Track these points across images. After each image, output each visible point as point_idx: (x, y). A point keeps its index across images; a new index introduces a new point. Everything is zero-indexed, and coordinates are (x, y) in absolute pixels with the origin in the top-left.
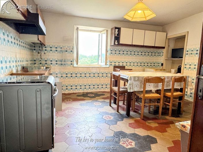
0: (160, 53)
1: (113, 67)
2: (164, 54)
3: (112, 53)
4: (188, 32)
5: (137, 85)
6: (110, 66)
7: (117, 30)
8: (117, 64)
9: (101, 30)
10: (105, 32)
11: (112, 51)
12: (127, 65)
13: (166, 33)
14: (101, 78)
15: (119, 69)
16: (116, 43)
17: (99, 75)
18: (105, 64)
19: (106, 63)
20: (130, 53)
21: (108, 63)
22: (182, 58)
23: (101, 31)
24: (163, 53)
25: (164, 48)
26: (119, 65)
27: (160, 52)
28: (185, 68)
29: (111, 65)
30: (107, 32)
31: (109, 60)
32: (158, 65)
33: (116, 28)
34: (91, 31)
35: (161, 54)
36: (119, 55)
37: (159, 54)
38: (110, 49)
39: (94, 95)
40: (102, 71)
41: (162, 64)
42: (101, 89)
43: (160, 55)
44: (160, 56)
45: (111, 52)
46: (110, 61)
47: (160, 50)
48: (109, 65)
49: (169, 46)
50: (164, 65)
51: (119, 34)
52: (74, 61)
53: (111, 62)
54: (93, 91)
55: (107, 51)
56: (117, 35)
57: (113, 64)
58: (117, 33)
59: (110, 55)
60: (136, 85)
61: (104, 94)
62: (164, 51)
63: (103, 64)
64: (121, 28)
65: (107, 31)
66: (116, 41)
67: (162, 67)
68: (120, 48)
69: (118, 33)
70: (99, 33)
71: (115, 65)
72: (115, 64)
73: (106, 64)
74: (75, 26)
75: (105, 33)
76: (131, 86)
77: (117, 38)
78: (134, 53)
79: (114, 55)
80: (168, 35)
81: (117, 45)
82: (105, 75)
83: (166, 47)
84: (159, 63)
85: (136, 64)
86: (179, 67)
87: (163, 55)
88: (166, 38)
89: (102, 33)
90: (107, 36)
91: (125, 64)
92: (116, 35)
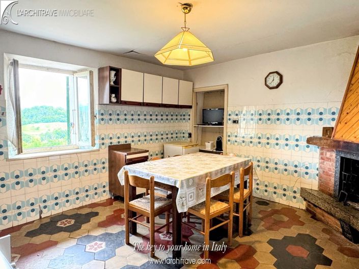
0: (184, 115)
1: (107, 148)
2: (191, 117)
3: (102, 119)
4: (228, 85)
5: (192, 194)
6: (100, 147)
7: (113, 73)
8: (115, 142)
9: (74, 70)
10: (87, 74)
11: (102, 114)
12: (133, 141)
13: (192, 83)
14: (84, 175)
15: (126, 154)
16: (114, 100)
17: (77, 170)
18: (90, 144)
19: (92, 142)
20: (138, 117)
21: (97, 142)
22: (223, 125)
23: (76, 72)
24: (189, 115)
25: (190, 107)
26: (119, 142)
27: (184, 113)
28: (229, 141)
29: (103, 144)
30: (90, 75)
31: (97, 134)
32: (182, 135)
33: (112, 69)
34: (48, 69)
35: (186, 117)
36: (118, 122)
37: (183, 117)
38: (99, 111)
39: (73, 222)
40: (85, 159)
41: (190, 135)
42: (85, 201)
43: (184, 119)
44: (184, 121)
45: (102, 117)
46: (100, 136)
47: (183, 111)
48: (100, 144)
49: (197, 103)
50: (193, 136)
51: (118, 82)
52: (9, 143)
53: (103, 139)
54: (65, 209)
55: (93, 116)
56: (114, 82)
57: (107, 142)
58: (113, 78)
59: (100, 123)
60: (190, 195)
61: (95, 210)
62: (191, 112)
63: (86, 145)
64: (121, 69)
65: (91, 73)
66: (113, 95)
67: (189, 139)
68: (119, 108)
69: (116, 80)
70: (68, 75)
71: (111, 143)
72: (110, 141)
73: (93, 144)
74: (5, 55)
75: (86, 76)
76: (184, 199)
77: (115, 90)
78: (145, 117)
79: (108, 123)
80: (196, 87)
81: (114, 103)
82: (91, 168)
83: (193, 106)
84: (184, 133)
85: (148, 138)
86: (218, 139)
87: (189, 119)
88: (193, 91)
89: (76, 75)
90: (91, 85)
91: (129, 140)
92: (112, 83)
